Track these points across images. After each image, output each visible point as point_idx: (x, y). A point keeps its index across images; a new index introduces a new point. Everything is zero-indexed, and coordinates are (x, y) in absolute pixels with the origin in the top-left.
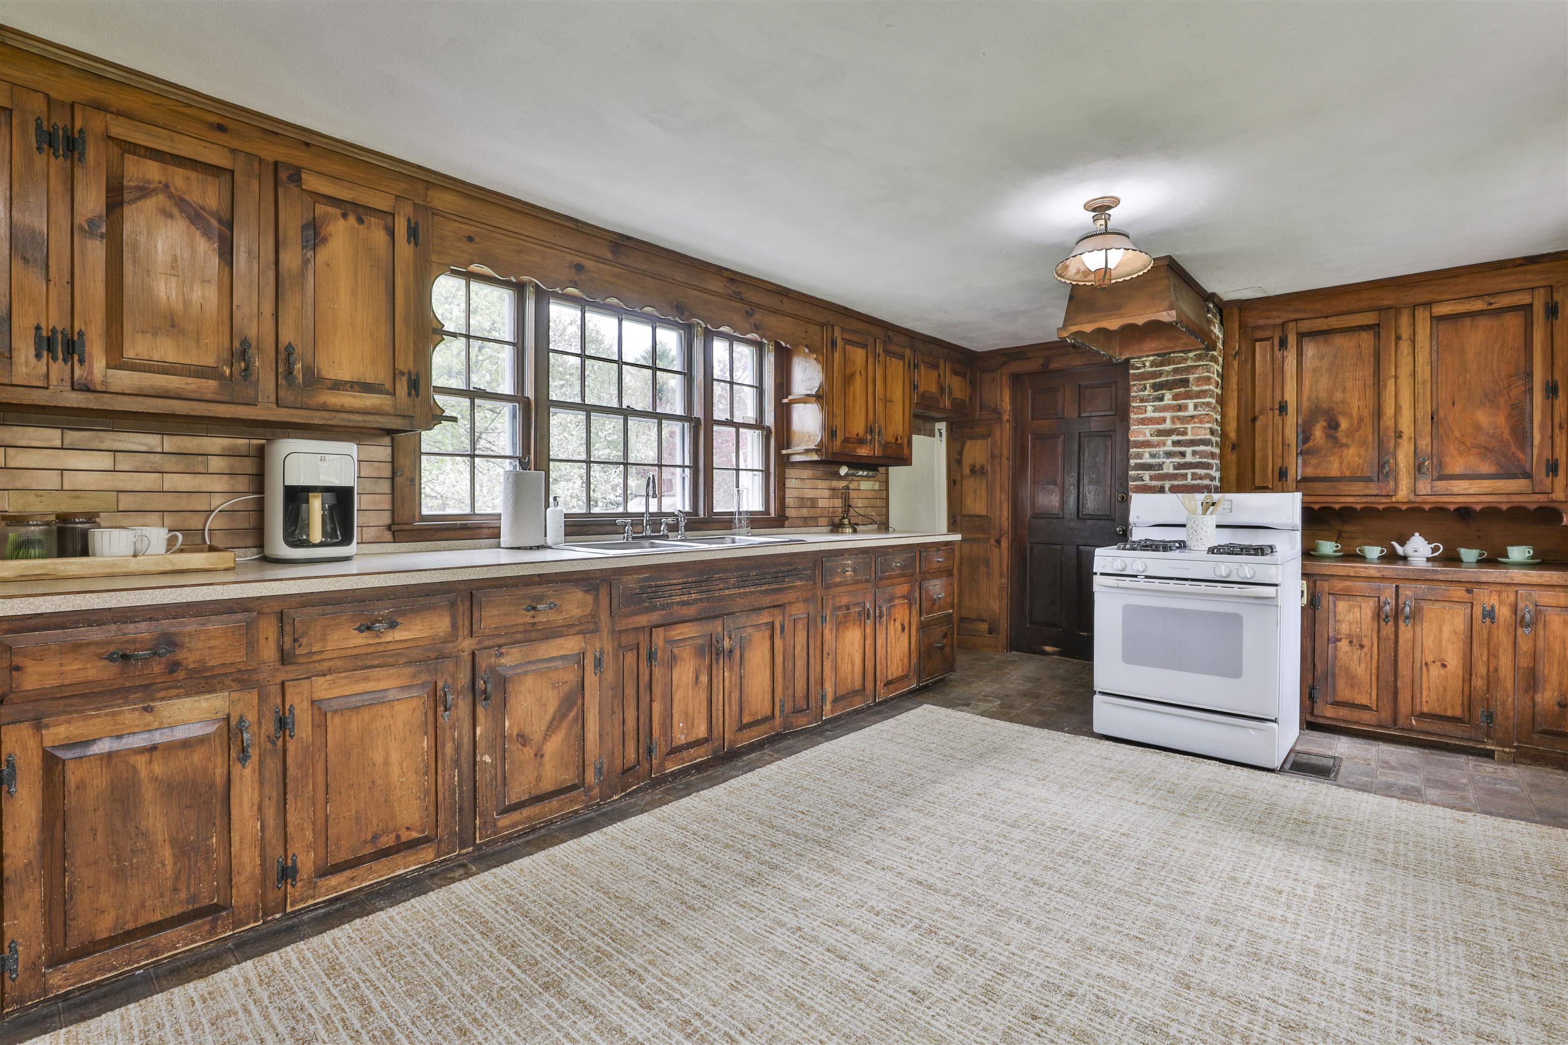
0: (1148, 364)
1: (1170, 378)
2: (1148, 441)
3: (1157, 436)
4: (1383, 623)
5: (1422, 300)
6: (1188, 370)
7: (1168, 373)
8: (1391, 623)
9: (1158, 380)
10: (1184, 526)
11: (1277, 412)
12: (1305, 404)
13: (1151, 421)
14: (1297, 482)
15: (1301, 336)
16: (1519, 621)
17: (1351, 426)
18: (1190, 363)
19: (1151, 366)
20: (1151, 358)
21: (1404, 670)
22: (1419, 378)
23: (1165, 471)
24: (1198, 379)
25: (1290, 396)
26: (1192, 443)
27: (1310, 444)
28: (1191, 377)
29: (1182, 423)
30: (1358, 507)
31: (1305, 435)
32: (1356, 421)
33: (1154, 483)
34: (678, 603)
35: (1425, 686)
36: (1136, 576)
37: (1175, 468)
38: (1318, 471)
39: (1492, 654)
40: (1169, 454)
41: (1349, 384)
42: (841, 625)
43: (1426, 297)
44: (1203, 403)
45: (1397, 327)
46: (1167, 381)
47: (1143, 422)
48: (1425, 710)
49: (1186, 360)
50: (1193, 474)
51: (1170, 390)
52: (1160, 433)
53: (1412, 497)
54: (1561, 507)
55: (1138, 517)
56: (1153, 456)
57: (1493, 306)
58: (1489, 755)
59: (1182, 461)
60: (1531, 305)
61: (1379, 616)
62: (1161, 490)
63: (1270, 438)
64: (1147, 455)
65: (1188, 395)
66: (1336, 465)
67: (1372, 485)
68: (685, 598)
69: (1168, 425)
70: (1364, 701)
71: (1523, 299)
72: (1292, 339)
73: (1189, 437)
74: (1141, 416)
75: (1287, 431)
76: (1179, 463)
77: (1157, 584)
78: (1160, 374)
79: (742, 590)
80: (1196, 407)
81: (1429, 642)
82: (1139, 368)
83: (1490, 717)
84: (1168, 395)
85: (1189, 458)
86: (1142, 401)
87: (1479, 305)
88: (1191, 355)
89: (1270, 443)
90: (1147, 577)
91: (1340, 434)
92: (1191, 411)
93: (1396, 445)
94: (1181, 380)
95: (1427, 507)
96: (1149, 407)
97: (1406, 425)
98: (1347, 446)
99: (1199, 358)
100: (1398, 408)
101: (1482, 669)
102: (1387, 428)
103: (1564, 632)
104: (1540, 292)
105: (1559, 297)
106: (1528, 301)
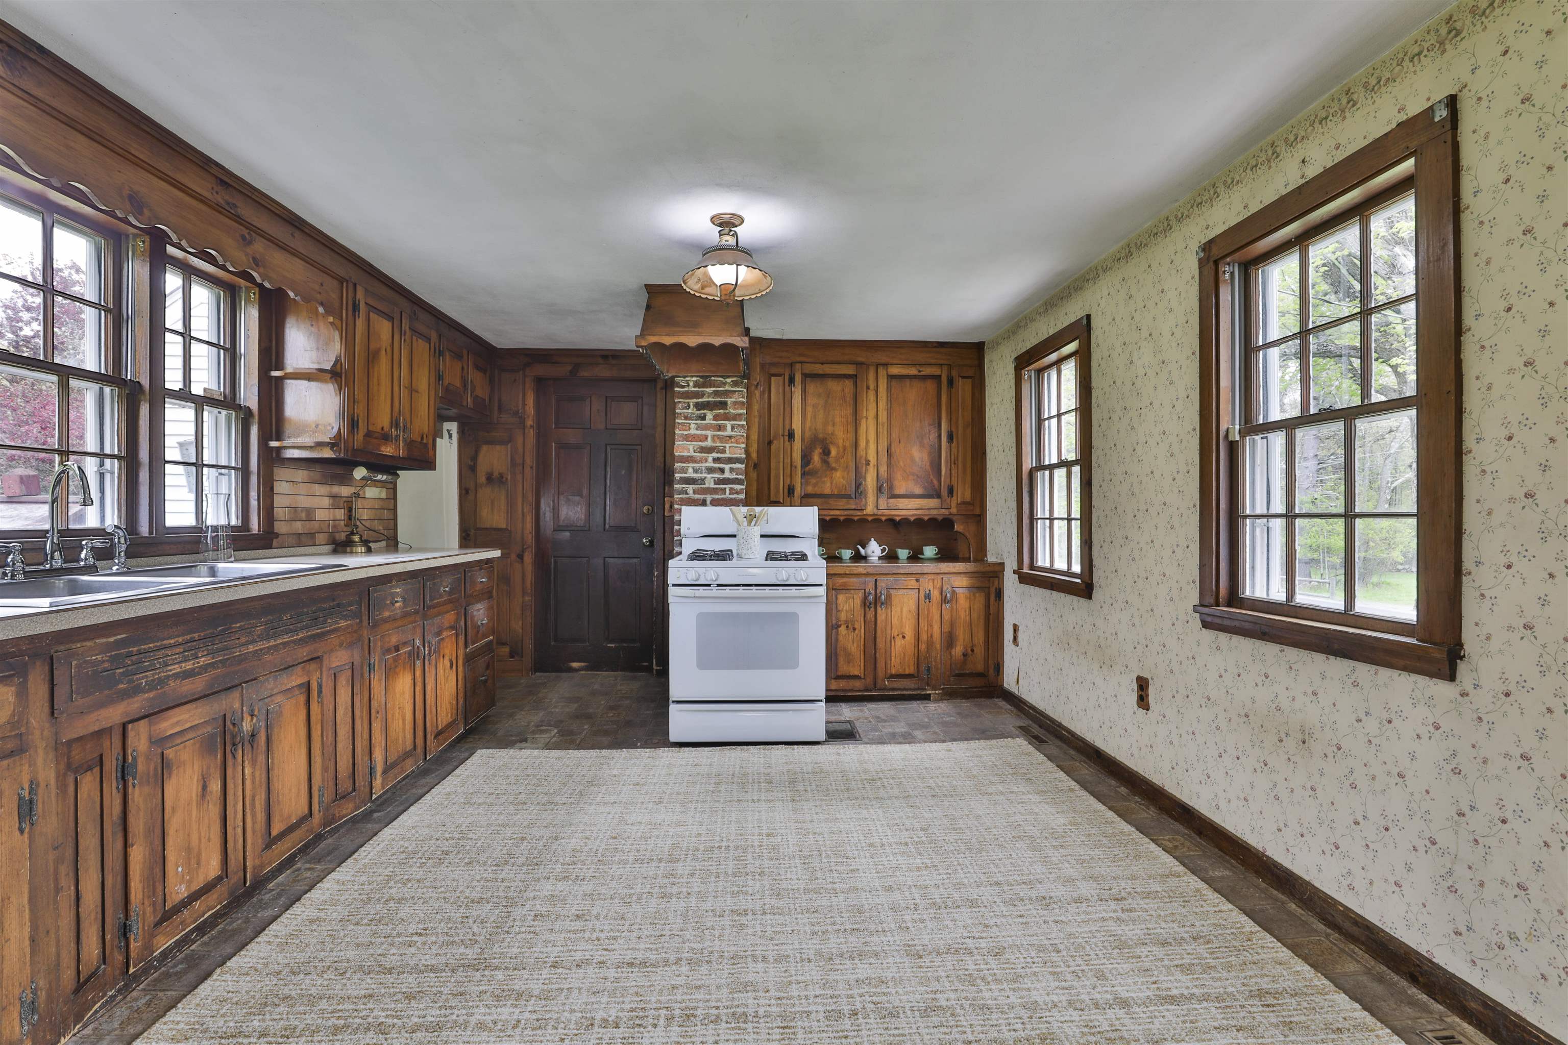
0: (691, 384)
1: (710, 399)
2: (692, 457)
3: (700, 452)
4: (867, 609)
5: (883, 362)
6: (727, 393)
7: (710, 395)
8: (872, 609)
9: (700, 400)
10: (735, 536)
11: (787, 438)
12: (808, 434)
13: (694, 438)
14: (802, 498)
15: (805, 376)
16: (944, 600)
17: (838, 453)
18: (728, 388)
19: (695, 386)
20: (695, 379)
21: (881, 644)
22: (880, 420)
23: (707, 485)
24: (735, 403)
25: (797, 426)
26: (730, 460)
27: (811, 466)
28: (729, 401)
29: (722, 442)
30: (842, 518)
31: (806, 459)
32: (841, 449)
33: (697, 496)
34: (176, 676)
35: (893, 654)
36: (709, 585)
37: (716, 483)
38: (816, 489)
39: (930, 625)
40: (710, 470)
41: (838, 420)
42: (390, 673)
43: (884, 359)
44: (739, 425)
45: (867, 379)
46: (708, 402)
47: (687, 438)
48: (893, 672)
49: (725, 384)
50: (731, 489)
51: (711, 410)
52: (703, 450)
53: (876, 511)
54: (954, 518)
55: (689, 529)
56: (696, 471)
57: (922, 373)
58: (927, 698)
59: (722, 477)
60: (940, 376)
61: (865, 604)
62: (704, 503)
63: (782, 460)
64: (691, 470)
65: (727, 417)
66: (828, 484)
67: (852, 501)
68: (188, 666)
69: (709, 443)
70: (856, 673)
71: (935, 371)
72: (798, 378)
73: (727, 455)
74: (685, 433)
75: (794, 455)
76: (718, 479)
77: (728, 591)
78: (702, 395)
79: (272, 643)
80: (733, 428)
81: (895, 621)
82: (683, 387)
83: (929, 670)
84: (710, 415)
85: (727, 475)
86: (686, 418)
87: (913, 371)
88: (729, 380)
89: (781, 465)
90: (718, 585)
91: (831, 460)
92: (729, 432)
93: (866, 470)
94: (721, 402)
95: (884, 518)
96: (693, 424)
97: (872, 457)
98: (836, 470)
99: (735, 384)
100: (867, 442)
101: (924, 637)
102: (861, 457)
103: (967, 605)
104: (945, 368)
105: (954, 373)
106: (938, 373)
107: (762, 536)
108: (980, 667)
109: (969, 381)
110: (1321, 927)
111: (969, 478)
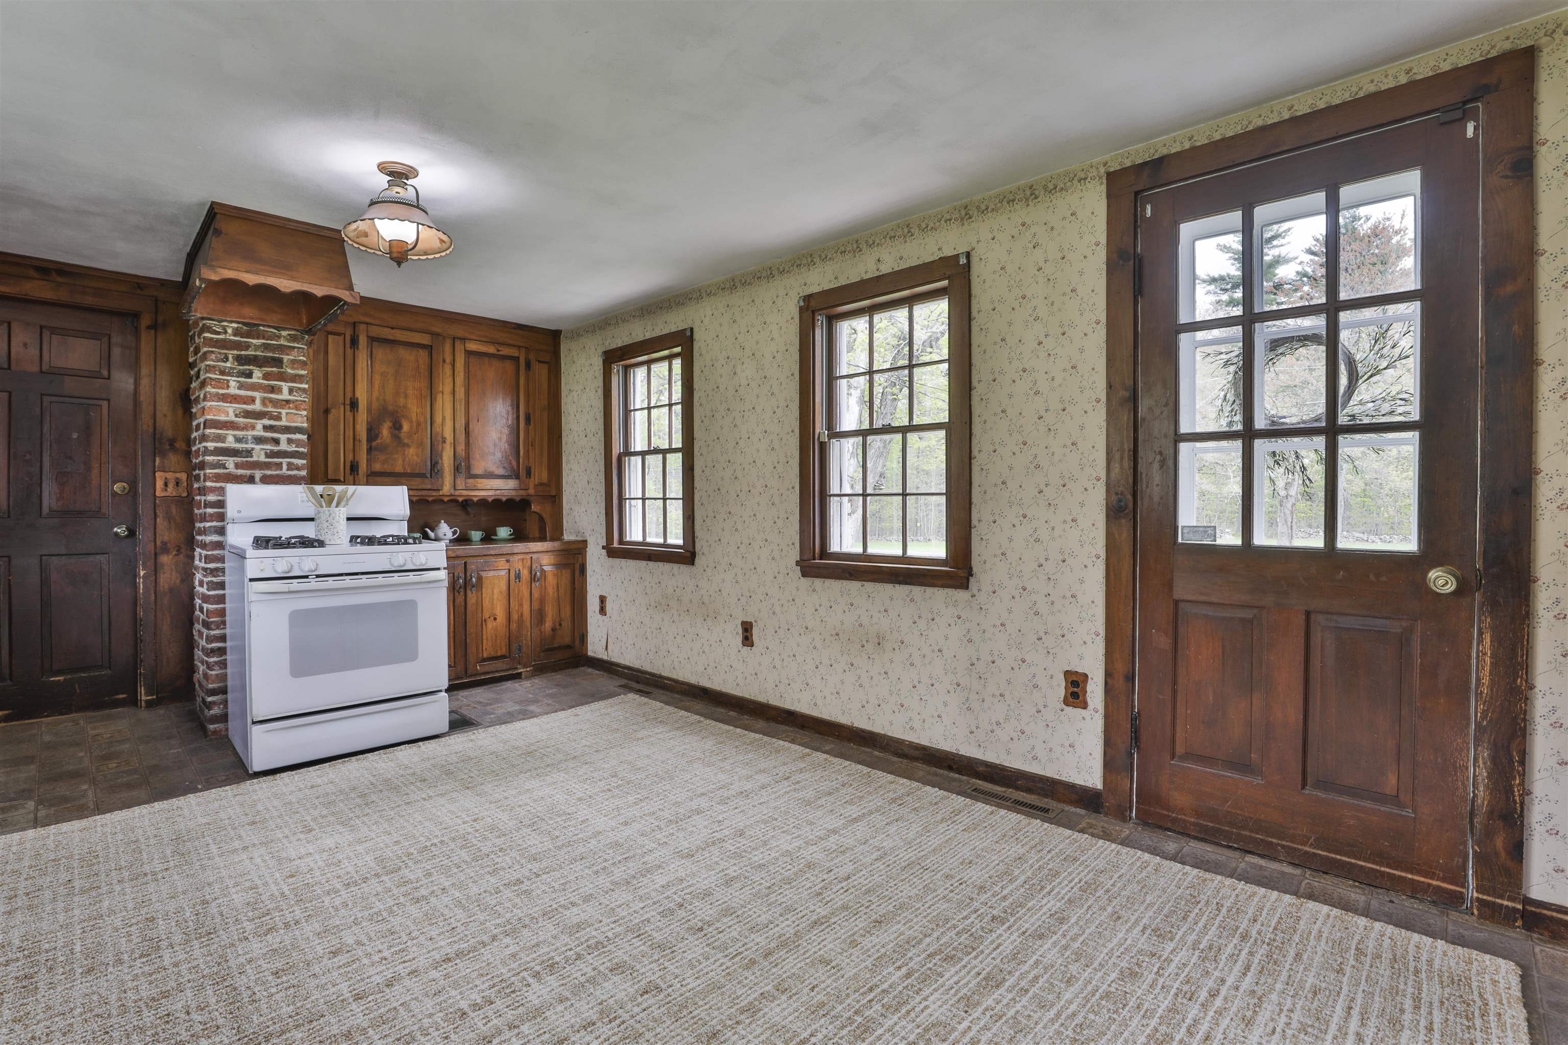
0: (230, 331)
1: (258, 353)
2: (232, 422)
3: (244, 417)
4: (456, 594)
5: (459, 335)
6: (281, 348)
7: (257, 348)
8: (462, 593)
9: (243, 353)
11: (348, 407)
12: (375, 405)
13: (235, 399)
14: (368, 476)
15: (372, 340)
16: (533, 578)
17: (411, 428)
18: (283, 342)
19: (235, 335)
20: (235, 325)
21: (471, 629)
22: (457, 396)
23: (255, 458)
24: (293, 362)
25: (362, 395)
26: (287, 430)
27: (379, 441)
28: (286, 358)
29: (275, 407)
31: (373, 433)
32: (414, 424)
33: (240, 472)
35: (484, 638)
36: (307, 577)
37: (267, 456)
38: (386, 466)
39: (521, 605)
40: (259, 440)
41: (410, 392)
43: (462, 333)
44: (299, 389)
45: (443, 352)
46: (256, 357)
47: (225, 398)
48: (485, 655)
49: (279, 337)
50: (289, 464)
51: (260, 367)
52: (248, 414)
53: (452, 491)
54: (531, 499)
55: (239, 512)
56: (238, 440)
57: (501, 353)
58: (517, 677)
59: (276, 448)
60: (518, 358)
61: (454, 589)
62: (251, 480)
63: (342, 432)
64: (230, 439)
65: (282, 377)
66: (400, 462)
67: (426, 481)
69: (257, 406)
71: (513, 352)
72: (363, 340)
73: (284, 422)
74: (221, 391)
75: (358, 427)
76: (272, 451)
77: (330, 583)
78: (247, 346)
80: (291, 391)
81: (486, 603)
82: (218, 333)
83: (519, 648)
84: (257, 374)
85: (284, 446)
86: (222, 373)
87: (491, 350)
88: (284, 333)
89: (342, 437)
90: (318, 576)
91: (402, 435)
92: (285, 395)
93: (443, 448)
94: (274, 359)
95: (461, 499)
96: (233, 382)
97: (448, 434)
98: (409, 446)
99: (293, 338)
100: (444, 418)
101: (515, 616)
102: (437, 434)
103: (555, 582)
104: (523, 350)
105: (532, 357)
106: (516, 355)
107: (349, 519)
108: (567, 640)
109: (546, 366)
110: (896, 759)
111: (545, 460)
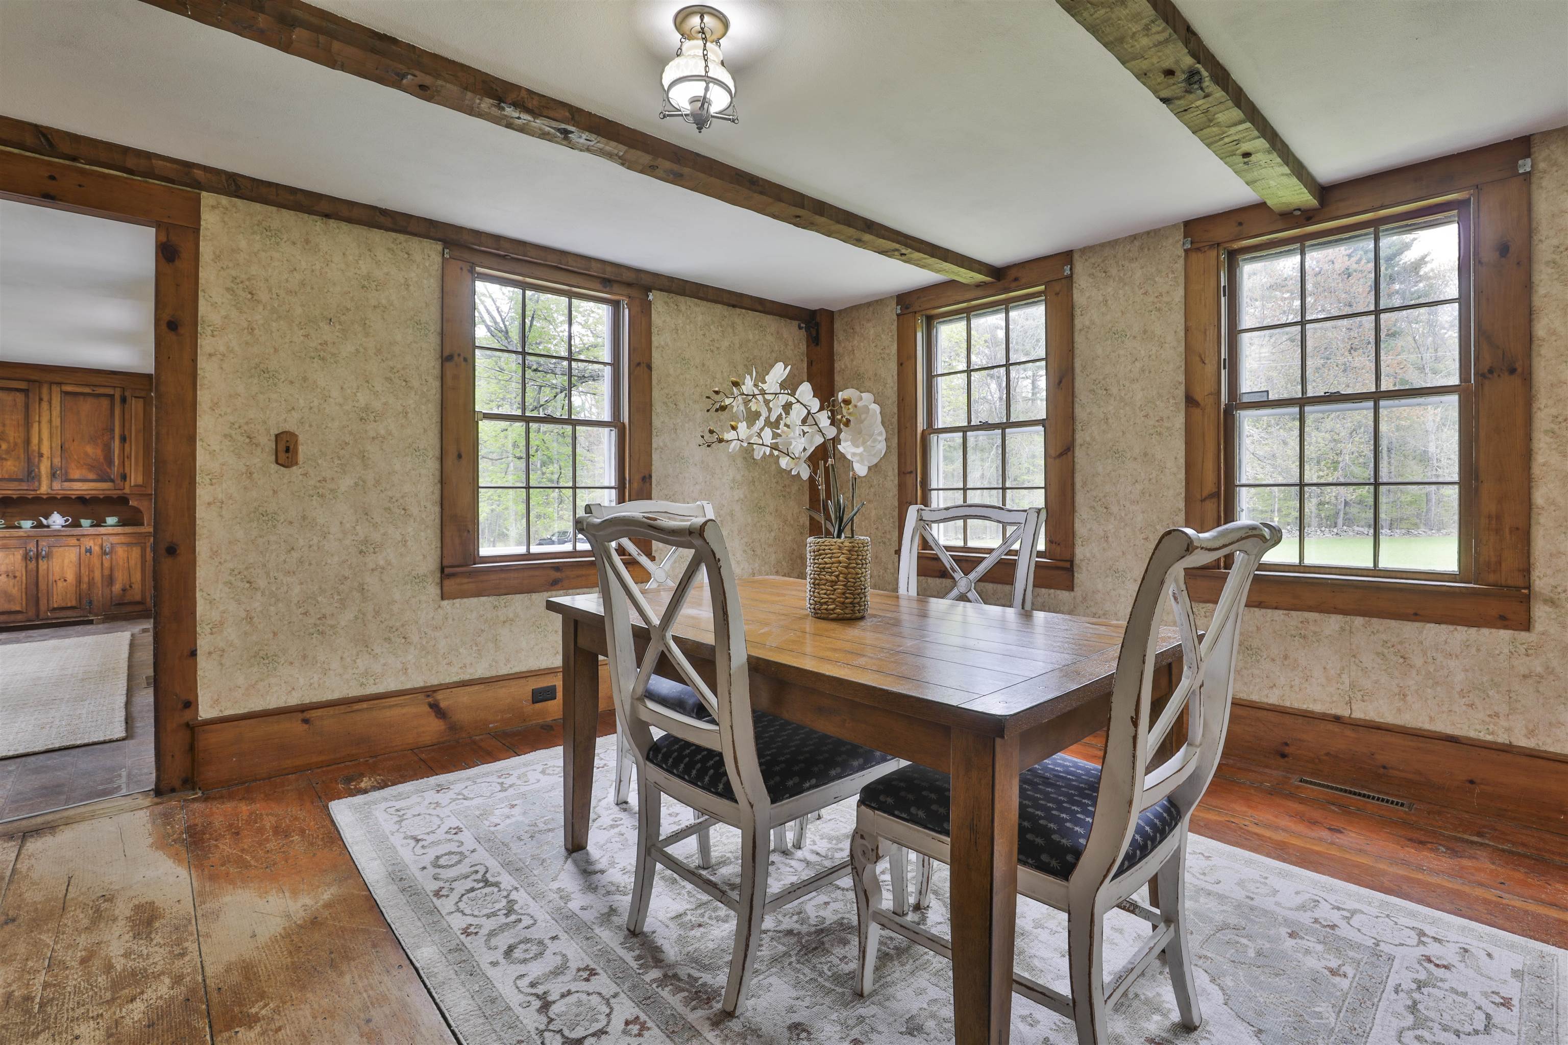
4: (28, 562)
5: (56, 381)
8: (34, 562)
16: (104, 553)
17: (10, 447)
21: (42, 586)
22: (54, 424)
30: (15, 496)
32: (12, 445)
35: (55, 593)
39: (91, 571)
41: (7, 422)
43: (58, 379)
45: (40, 393)
48: (55, 606)
53: (50, 491)
54: (129, 497)
57: (94, 392)
58: (91, 622)
60: (114, 395)
61: (26, 558)
67: (23, 484)
70: (18, 608)
71: (109, 391)
81: (57, 569)
83: (91, 602)
87: (87, 390)
93: (40, 461)
95: (59, 497)
97: (45, 450)
98: (6, 460)
100: (40, 440)
101: (85, 579)
102: (34, 451)
103: (126, 555)
104: (118, 390)
105: (127, 394)
106: (112, 393)
108: (138, 597)
109: (142, 400)
111: (141, 468)
